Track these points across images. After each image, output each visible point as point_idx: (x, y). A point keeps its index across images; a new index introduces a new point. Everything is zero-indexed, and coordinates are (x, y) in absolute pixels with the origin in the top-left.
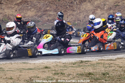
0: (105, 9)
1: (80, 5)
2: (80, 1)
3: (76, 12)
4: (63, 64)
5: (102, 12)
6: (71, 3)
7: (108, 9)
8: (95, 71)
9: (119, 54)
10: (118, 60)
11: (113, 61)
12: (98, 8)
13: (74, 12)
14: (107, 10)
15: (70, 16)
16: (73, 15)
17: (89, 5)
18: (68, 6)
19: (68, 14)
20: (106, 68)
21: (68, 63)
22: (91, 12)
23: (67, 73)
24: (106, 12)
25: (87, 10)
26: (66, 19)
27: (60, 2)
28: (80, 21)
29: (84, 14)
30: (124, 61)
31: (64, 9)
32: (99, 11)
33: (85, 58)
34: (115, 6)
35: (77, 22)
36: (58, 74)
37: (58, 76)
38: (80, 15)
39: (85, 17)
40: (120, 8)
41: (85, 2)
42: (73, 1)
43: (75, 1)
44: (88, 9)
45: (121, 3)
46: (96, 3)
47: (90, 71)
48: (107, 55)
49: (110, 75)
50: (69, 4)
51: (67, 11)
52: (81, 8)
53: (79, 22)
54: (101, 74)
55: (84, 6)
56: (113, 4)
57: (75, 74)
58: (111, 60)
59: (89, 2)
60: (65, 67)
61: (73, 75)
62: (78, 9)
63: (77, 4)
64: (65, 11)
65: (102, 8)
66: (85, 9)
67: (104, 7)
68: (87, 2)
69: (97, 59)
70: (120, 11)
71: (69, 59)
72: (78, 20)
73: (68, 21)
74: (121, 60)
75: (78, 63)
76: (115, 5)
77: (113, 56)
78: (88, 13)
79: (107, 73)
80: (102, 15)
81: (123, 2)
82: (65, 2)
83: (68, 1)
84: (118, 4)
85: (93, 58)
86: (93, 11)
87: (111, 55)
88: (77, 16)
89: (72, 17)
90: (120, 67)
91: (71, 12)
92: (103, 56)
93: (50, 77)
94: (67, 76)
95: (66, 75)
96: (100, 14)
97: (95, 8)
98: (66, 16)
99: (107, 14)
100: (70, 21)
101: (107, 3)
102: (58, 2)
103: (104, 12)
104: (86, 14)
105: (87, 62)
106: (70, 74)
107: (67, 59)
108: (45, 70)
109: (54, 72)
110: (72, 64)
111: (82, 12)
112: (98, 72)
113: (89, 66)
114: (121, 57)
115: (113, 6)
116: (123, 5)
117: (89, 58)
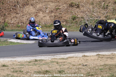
0: (47, 12)
1: (23, 8)
2: (23, 5)
3: (19, 15)
4: (19, 62)
5: (44, 15)
6: (15, 6)
7: (50, 12)
8: (51, 69)
9: (69, 54)
10: (70, 59)
11: (65, 60)
12: (40, 11)
13: (17, 15)
14: (48, 13)
15: (14, 18)
16: (16, 18)
17: (32, 8)
18: (11, 9)
19: (12, 16)
20: (60, 66)
21: (24, 61)
22: (34, 15)
23: (25, 71)
24: (48, 15)
25: (29, 13)
26: (10, 21)
27: (4, 5)
28: (24, 23)
29: (27, 17)
30: (75, 59)
31: (8, 12)
32: (41, 13)
33: (38, 57)
34: (56, 10)
35: (20, 24)
36: (16, 72)
37: (18, 74)
38: (23, 18)
39: (28, 20)
40: (61, 11)
41: (28, 5)
42: (16, 4)
43: (18, 4)
44: (31, 12)
45: (61, 6)
46: (38, 6)
47: (46, 69)
48: (58, 55)
49: (66, 72)
50: (12, 7)
51: (11, 13)
52: (24, 11)
53: (22, 24)
54: (57, 71)
55: (27, 9)
56: (54, 7)
57: (32, 72)
58: (63, 59)
59: (32, 5)
60: (22, 65)
61: (31, 73)
62: (22, 12)
63: (20, 7)
64: (9, 13)
65: (43, 11)
66: (28, 12)
67: (46, 10)
68: (29, 6)
69: (50, 58)
70: (61, 14)
71: (24, 58)
72: (21, 22)
73: (12, 23)
74: (72, 59)
75: (33, 62)
76: (56, 8)
77: (64, 55)
78: (30, 16)
79: (62, 70)
80: (44, 18)
81: (63, 6)
82: (9, 5)
83: (11, 4)
84: (59, 7)
85: (45, 57)
86: (35, 13)
87: (62, 55)
88: (20, 18)
89: (16, 19)
90: (73, 65)
91: (14, 15)
92: (54, 55)
93: (9, 75)
94: (25, 74)
95: (24, 72)
96: (42, 16)
97: (38, 11)
98: (10, 18)
99: (48, 17)
100: (14, 23)
101: (49, 6)
102: (2, 5)
103: (46, 15)
104: (29, 16)
105: (41, 61)
106: (28, 72)
107: (21, 58)
108: (4, 68)
109: (12, 70)
110: (28, 63)
111: (25, 15)
112: (54, 70)
113: (44, 64)
114: (72, 56)
115: (54, 9)
116: (64, 9)
117: (42, 57)
